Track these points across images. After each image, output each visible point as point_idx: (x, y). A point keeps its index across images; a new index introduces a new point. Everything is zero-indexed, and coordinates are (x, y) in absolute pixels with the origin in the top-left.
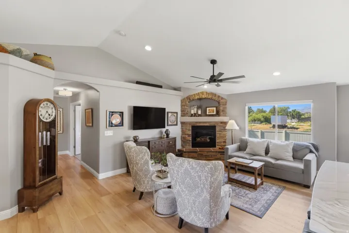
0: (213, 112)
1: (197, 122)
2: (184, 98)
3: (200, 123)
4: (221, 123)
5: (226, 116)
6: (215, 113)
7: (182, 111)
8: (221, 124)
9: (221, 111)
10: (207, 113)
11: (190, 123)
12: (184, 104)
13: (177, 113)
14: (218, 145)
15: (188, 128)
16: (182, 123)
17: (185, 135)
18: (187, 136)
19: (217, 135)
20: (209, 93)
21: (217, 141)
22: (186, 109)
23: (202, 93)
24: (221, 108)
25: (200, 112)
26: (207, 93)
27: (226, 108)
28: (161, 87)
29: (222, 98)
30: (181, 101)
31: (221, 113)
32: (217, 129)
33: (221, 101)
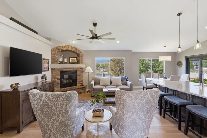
0: (75, 61)
1: (64, 68)
2: (54, 47)
3: (67, 68)
4: (81, 68)
5: (83, 64)
6: (76, 62)
7: (52, 59)
8: (80, 70)
9: (80, 61)
10: (71, 62)
11: (59, 69)
12: (54, 53)
13: (49, 60)
14: (78, 84)
15: (57, 73)
16: (53, 69)
17: (55, 79)
18: (56, 80)
19: (78, 77)
20: (73, 47)
21: (78, 81)
22: (56, 57)
23: (69, 46)
24: (80, 59)
25: (66, 61)
26: (71, 46)
27: (83, 59)
28: (36, 33)
29: (81, 52)
30: (51, 50)
31: (81, 62)
32: (78, 73)
33: (80, 53)
